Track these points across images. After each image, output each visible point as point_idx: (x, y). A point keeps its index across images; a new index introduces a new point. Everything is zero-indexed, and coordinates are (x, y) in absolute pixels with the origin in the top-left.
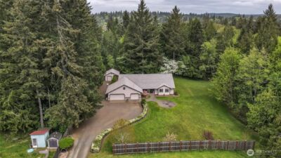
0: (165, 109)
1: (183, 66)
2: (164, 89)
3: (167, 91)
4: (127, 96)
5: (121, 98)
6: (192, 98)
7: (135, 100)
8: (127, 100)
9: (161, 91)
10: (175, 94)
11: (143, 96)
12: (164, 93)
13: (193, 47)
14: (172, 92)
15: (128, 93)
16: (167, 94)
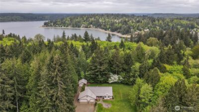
0: (105, 109)
1: (121, 78)
2: (107, 96)
3: (108, 97)
4: (89, 100)
5: (86, 101)
6: (121, 101)
7: (92, 102)
8: (88, 102)
9: (106, 97)
10: (113, 98)
11: (96, 100)
12: (107, 98)
13: (127, 68)
14: (111, 98)
15: (89, 99)
16: (109, 98)
